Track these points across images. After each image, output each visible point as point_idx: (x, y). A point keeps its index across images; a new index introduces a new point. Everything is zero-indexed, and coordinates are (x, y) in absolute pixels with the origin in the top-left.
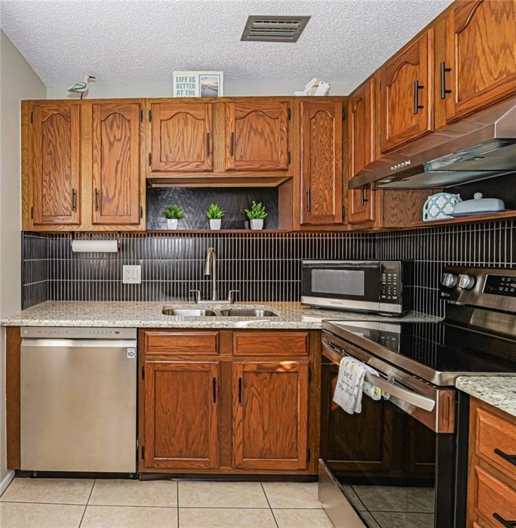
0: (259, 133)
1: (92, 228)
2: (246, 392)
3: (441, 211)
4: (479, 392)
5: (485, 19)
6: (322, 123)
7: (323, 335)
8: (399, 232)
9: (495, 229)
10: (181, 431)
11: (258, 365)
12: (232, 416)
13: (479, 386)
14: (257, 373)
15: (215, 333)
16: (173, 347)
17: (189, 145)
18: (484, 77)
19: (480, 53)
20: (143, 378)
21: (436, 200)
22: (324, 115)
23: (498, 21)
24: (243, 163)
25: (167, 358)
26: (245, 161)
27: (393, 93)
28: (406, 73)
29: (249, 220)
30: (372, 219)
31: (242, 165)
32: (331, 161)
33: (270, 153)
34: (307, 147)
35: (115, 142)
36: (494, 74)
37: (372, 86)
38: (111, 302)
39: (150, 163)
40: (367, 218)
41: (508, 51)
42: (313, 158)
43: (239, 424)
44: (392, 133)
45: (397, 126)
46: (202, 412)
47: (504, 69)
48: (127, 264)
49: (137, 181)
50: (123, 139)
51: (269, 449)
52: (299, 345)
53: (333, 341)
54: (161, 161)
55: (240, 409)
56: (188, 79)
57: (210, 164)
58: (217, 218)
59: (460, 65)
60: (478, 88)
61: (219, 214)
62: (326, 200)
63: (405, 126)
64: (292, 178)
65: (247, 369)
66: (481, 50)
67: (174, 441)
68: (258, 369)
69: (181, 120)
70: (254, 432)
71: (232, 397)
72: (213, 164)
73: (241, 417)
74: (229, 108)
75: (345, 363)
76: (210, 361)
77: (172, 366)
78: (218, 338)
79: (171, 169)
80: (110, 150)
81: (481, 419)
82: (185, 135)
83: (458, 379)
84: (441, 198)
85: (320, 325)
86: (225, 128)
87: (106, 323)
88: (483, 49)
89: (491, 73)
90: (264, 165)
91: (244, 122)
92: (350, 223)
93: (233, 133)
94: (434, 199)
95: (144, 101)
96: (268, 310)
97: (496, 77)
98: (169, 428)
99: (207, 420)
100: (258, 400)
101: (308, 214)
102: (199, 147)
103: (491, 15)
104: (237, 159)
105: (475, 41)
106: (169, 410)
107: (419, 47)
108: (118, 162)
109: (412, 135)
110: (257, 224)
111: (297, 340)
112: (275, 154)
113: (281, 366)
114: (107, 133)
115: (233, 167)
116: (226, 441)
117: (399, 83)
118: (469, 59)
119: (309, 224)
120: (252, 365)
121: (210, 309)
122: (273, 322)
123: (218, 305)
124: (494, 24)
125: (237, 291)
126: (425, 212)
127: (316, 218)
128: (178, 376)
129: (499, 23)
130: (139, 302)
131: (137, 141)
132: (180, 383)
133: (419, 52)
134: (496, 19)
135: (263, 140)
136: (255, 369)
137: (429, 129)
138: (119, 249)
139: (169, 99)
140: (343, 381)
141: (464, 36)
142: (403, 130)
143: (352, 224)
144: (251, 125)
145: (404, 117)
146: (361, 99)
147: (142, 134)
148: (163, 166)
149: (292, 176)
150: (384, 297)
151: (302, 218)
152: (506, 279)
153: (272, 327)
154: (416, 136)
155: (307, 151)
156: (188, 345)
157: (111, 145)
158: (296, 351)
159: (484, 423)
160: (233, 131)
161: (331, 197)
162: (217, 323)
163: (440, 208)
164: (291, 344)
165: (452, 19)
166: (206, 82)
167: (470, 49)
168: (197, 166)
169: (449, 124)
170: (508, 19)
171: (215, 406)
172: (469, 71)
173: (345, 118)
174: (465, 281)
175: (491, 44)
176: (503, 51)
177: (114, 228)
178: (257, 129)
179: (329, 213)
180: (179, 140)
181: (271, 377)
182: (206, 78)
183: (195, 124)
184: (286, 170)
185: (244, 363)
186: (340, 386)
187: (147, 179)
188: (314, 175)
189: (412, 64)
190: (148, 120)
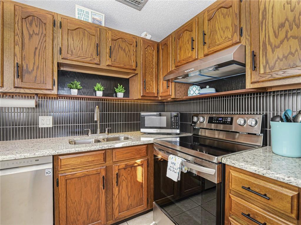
0: (123, 50)
1: (13, 90)
2: (120, 179)
3: (194, 92)
4: (233, 163)
5: (219, 16)
6: (149, 51)
7: (154, 146)
8: (176, 101)
9: (212, 100)
10: (84, 211)
11: (125, 164)
12: (113, 194)
13: (232, 161)
14: (125, 169)
15: (103, 152)
16: (79, 163)
17: (86, 47)
18: (219, 39)
19: (217, 29)
20: (58, 185)
21: (193, 88)
22: (150, 48)
23: (224, 17)
24: (116, 63)
25: (74, 170)
26: (116, 62)
27: (180, 42)
28: (186, 34)
29: (116, 93)
30: (171, 94)
31: (115, 64)
32: (153, 69)
33: (128, 60)
34: (144, 61)
35: (34, 35)
36: (223, 38)
37: (171, 38)
38: (30, 140)
39: (61, 53)
40: (169, 94)
41: (228, 29)
42: (146, 67)
43: (117, 197)
44: (180, 59)
45: (182, 56)
46: (96, 196)
47: (227, 36)
48: (42, 115)
49: (51, 63)
50: (40, 34)
51: (131, 204)
52: (143, 151)
53: (159, 148)
54: (68, 53)
55: (117, 189)
56: (85, 12)
57: (99, 60)
58: (100, 90)
59: (209, 33)
60: (217, 43)
61: (101, 89)
62: (151, 86)
63: (186, 56)
64: (137, 74)
65: (120, 168)
66: (218, 28)
67: (79, 218)
68: (125, 166)
69: (81, 32)
70: (124, 199)
71: (113, 184)
72: (100, 61)
73: (118, 193)
74: (108, 33)
75: (171, 158)
76: (100, 167)
77: (77, 174)
78: (105, 154)
79: (75, 59)
80: (30, 39)
81: (232, 174)
82: (84, 42)
83: (223, 159)
84: (194, 87)
85: (153, 141)
86: (106, 43)
87: (28, 155)
88: (219, 28)
89: (222, 38)
90: (126, 66)
91: (116, 42)
92: (160, 96)
93: (111, 47)
94: (192, 88)
95: (56, 15)
96: (126, 136)
97: (224, 39)
98: (76, 212)
99: (100, 200)
100: (126, 182)
101: (144, 91)
102: (92, 50)
103: (222, 15)
104: (113, 60)
105: (215, 24)
106: (76, 201)
107: (192, 24)
108: (36, 48)
109: (189, 60)
110: (120, 95)
111: (143, 149)
112: (130, 61)
113: (136, 163)
114: (27, 28)
115: (110, 64)
116: (110, 208)
117: (183, 38)
118: (213, 31)
119: (145, 96)
120: (122, 165)
121: (96, 139)
122: (133, 142)
123: (100, 136)
124: (223, 18)
125: (109, 128)
126: (189, 92)
127: (148, 93)
128: (81, 180)
129: (225, 19)
130: (51, 138)
131: (51, 37)
132: (83, 183)
133: (192, 26)
134: (224, 16)
135: (125, 54)
136: (124, 167)
137: (196, 58)
138: (36, 106)
139: (73, 18)
140: (170, 167)
141: (211, 22)
142: (185, 58)
143: (161, 97)
144: (119, 45)
145: (185, 52)
146: (166, 44)
147: (55, 35)
148: (69, 56)
149: (137, 73)
150: (173, 127)
151: (142, 93)
152: (215, 118)
153: (133, 145)
154: (191, 60)
155: (144, 63)
156: (88, 160)
157: (31, 36)
158: (142, 154)
159: (234, 176)
160: (111, 45)
161: (153, 85)
162: (105, 146)
163: (194, 91)
164: (140, 152)
165: (206, 14)
166: (95, 17)
167: (213, 27)
168: (91, 60)
169: (204, 56)
170: (228, 17)
171: (104, 191)
172: (213, 36)
173: (158, 51)
174: (201, 119)
175: (221, 26)
176: (226, 30)
177: (33, 91)
178: (122, 47)
179: (152, 92)
180: (80, 44)
181: (131, 169)
182: (95, 15)
183: (89, 37)
184: (135, 70)
185: (118, 164)
186: (169, 169)
187: (58, 63)
188: (146, 74)
189: (189, 31)
190: (59, 27)
